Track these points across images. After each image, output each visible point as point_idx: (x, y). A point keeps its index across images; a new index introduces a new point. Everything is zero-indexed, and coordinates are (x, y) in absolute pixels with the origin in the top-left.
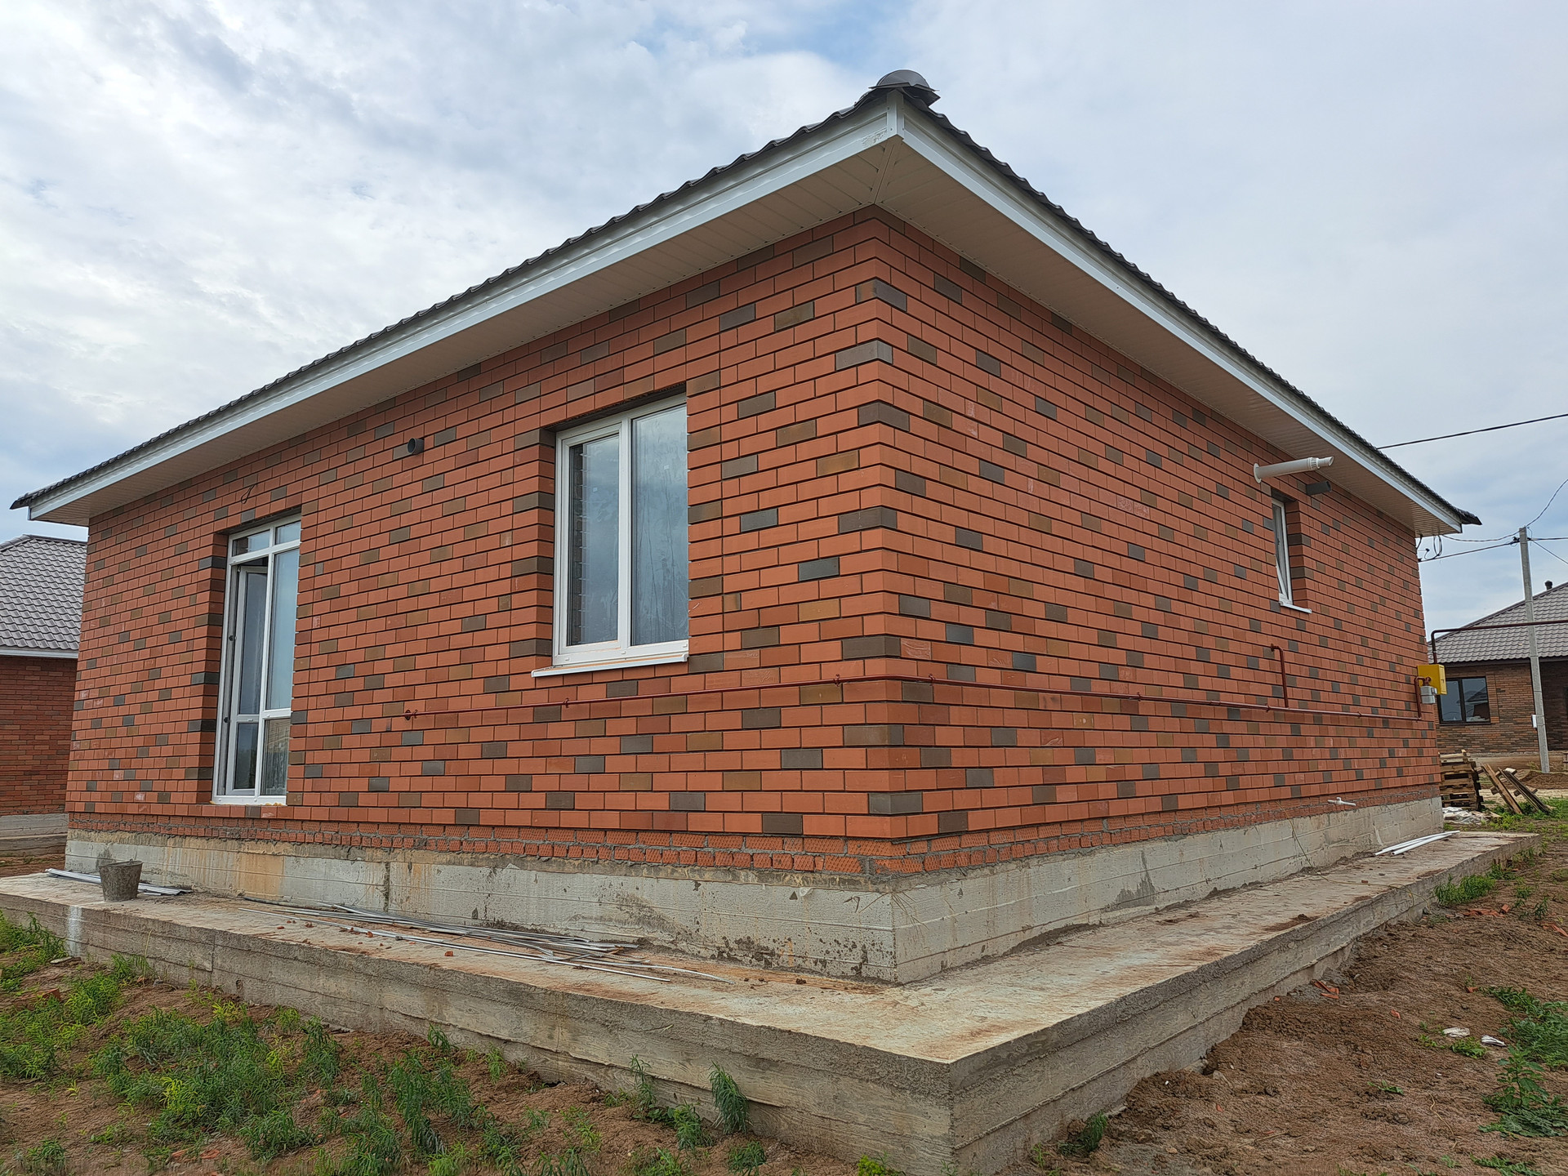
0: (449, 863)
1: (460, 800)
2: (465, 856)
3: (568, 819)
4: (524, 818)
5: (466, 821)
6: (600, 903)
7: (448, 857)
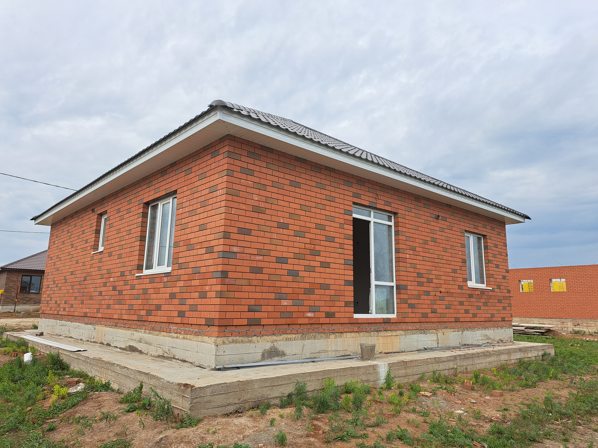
0: (453, 332)
1: (455, 315)
2: (456, 329)
3: (476, 319)
4: (468, 319)
5: (457, 320)
6: (481, 336)
7: (453, 330)
